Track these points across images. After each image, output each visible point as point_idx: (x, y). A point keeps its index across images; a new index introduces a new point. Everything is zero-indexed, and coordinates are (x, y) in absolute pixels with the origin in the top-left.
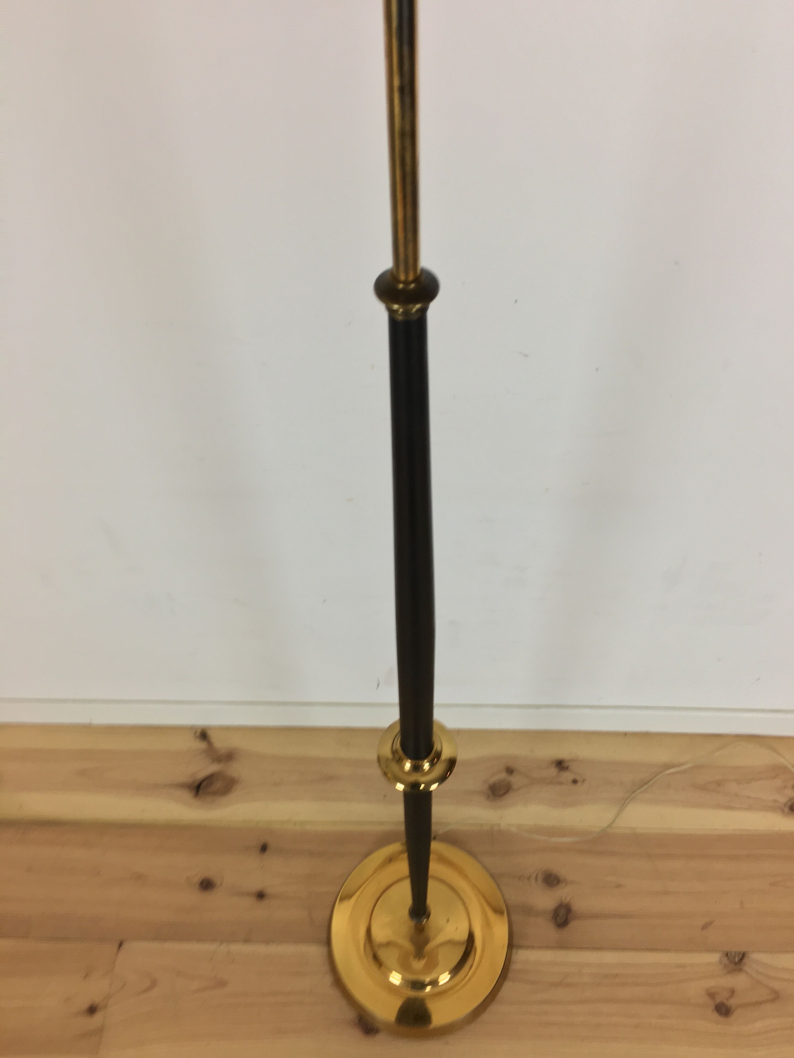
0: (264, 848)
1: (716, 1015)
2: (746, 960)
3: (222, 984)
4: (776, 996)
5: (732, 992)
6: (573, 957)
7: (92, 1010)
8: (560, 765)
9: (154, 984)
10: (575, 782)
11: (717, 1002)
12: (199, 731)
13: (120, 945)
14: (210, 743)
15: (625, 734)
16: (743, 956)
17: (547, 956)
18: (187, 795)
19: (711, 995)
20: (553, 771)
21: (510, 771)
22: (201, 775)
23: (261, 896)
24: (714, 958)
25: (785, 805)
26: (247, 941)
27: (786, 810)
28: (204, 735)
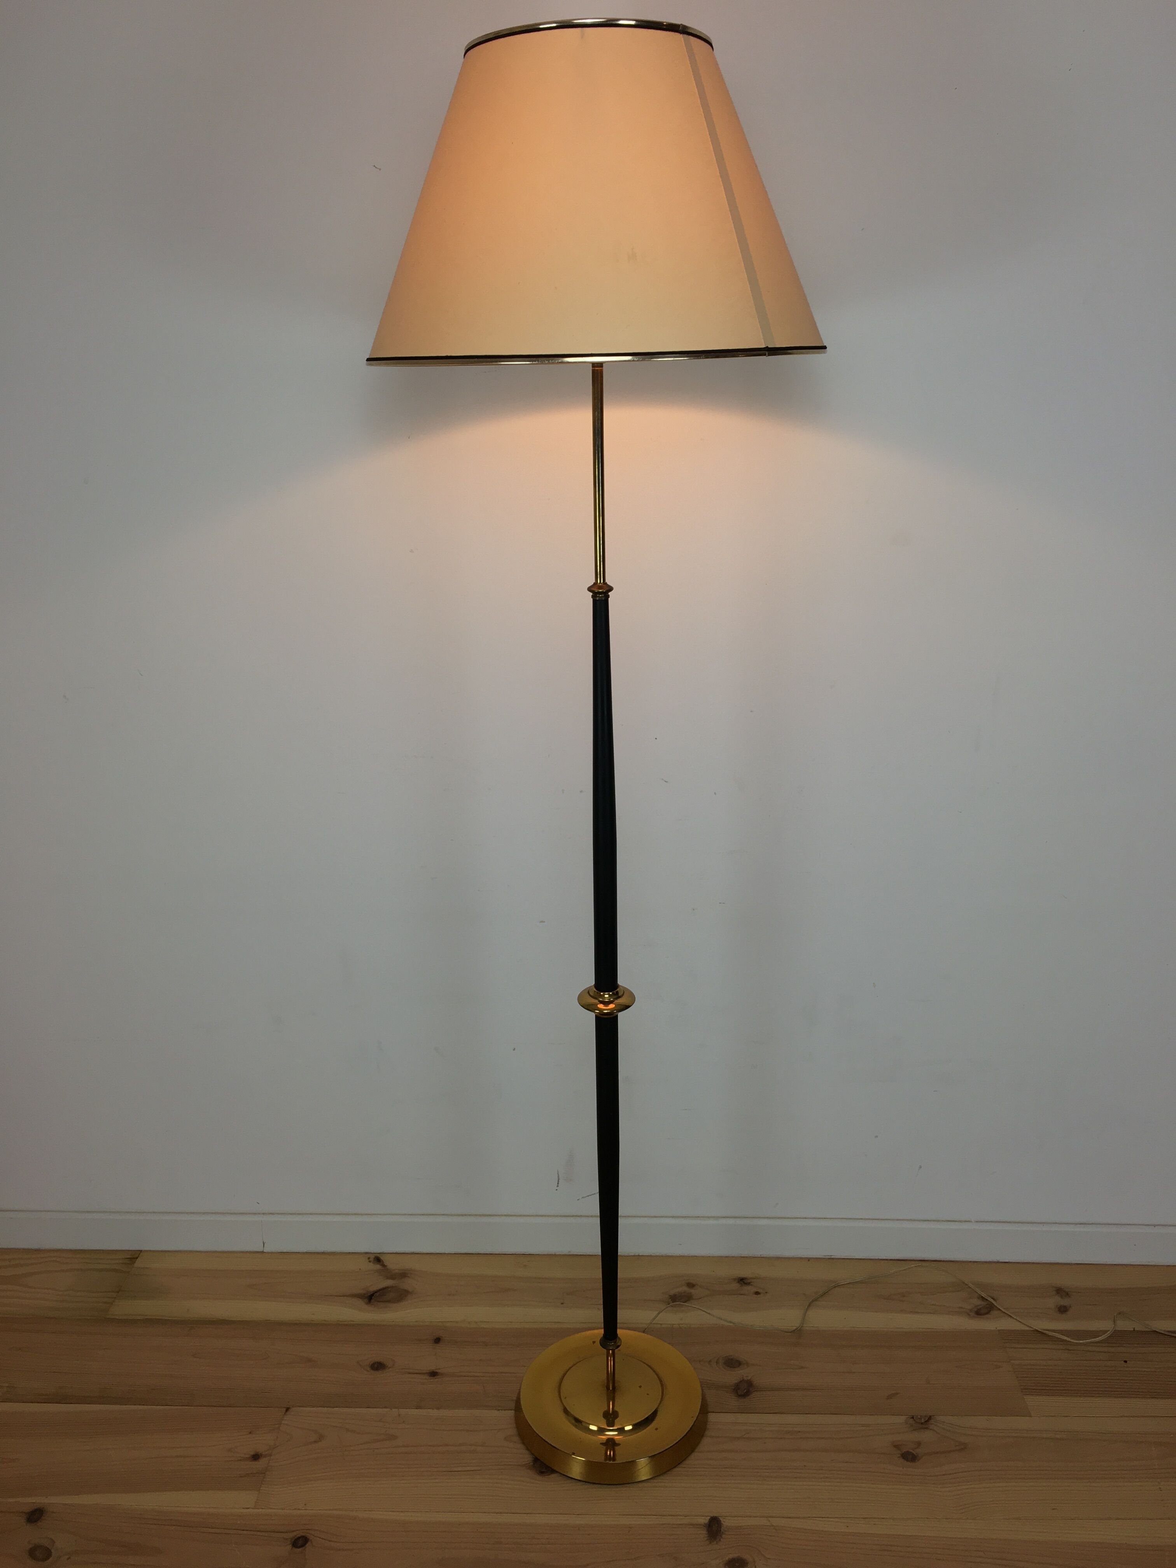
0: (437, 1340)
1: (902, 1460)
2: (932, 1421)
3: (393, 1437)
4: (963, 1448)
5: (919, 1444)
6: (754, 1418)
7: (256, 1457)
8: (742, 1281)
9: (321, 1438)
10: (757, 1293)
11: (903, 1452)
12: (372, 1257)
13: (287, 1409)
14: (384, 1266)
15: (809, 1259)
16: (930, 1418)
17: (729, 1418)
18: (361, 1303)
19: (897, 1446)
20: (735, 1286)
21: (691, 1285)
22: (373, 1289)
23: (433, 1374)
24: (901, 1419)
25: (971, 1310)
26: (418, 1407)
27: (972, 1314)
28: (378, 1259)
